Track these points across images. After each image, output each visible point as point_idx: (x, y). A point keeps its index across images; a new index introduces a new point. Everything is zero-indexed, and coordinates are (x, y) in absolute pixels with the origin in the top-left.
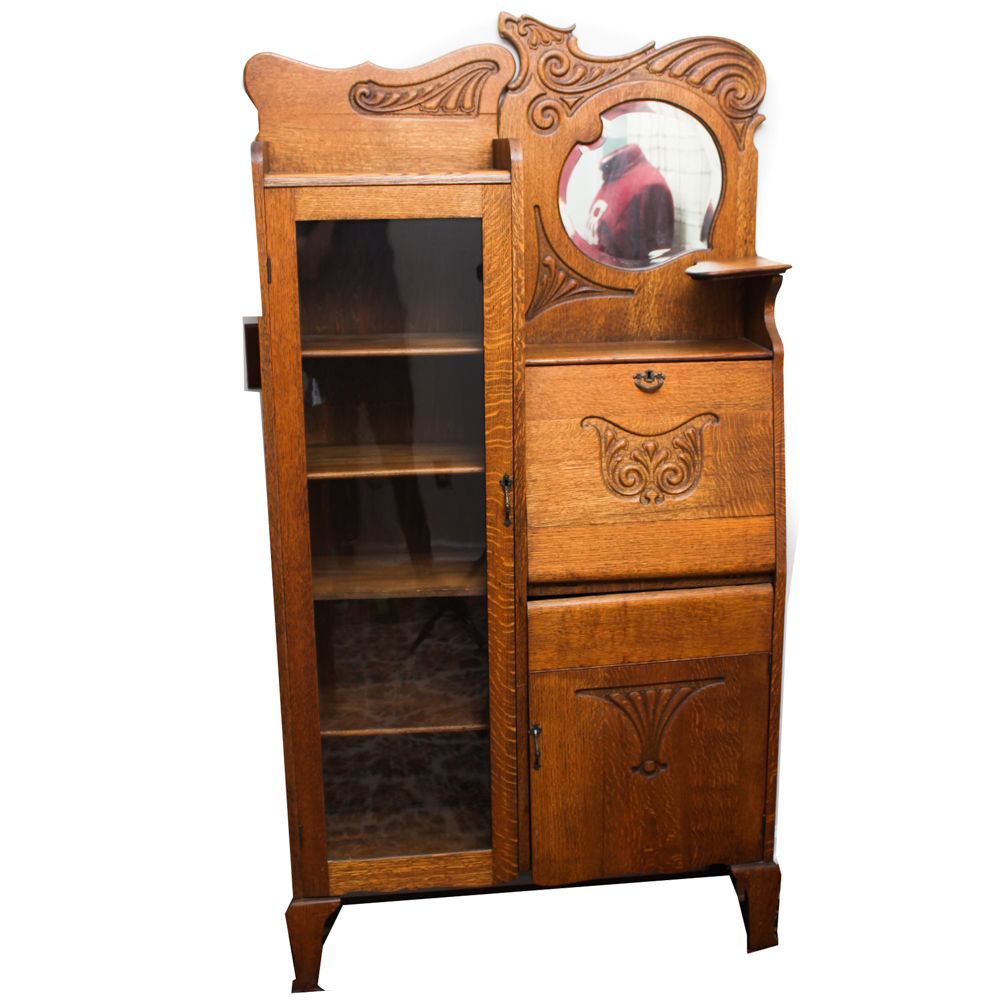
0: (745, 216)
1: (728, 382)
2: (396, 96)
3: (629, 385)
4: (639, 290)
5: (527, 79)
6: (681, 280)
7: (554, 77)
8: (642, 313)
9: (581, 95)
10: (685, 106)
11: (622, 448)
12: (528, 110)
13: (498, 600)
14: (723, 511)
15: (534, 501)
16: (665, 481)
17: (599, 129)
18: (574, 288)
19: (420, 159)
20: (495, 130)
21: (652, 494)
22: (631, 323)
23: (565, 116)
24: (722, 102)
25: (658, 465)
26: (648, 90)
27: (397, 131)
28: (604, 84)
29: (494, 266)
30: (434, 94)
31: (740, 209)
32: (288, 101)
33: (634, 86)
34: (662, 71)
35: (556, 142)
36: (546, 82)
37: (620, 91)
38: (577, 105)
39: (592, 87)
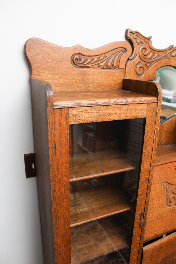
2: (89, 60)
3: (173, 169)
4: (161, 130)
5: (135, 56)
6: (172, 126)
7: (143, 56)
8: (161, 137)
9: (151, 63)
11: (171, 190)
12: (135, 68)
13: (134, 250)
17: (155, 76)
19: (97, 86)
20: (124, 75)
23: (146, 70)
26: (171, 62)
27: (89, 75)
28: (158, 59)
29: (148, 137)
30: (103, 60)
32: (45, 61)
33: (167, 61)
34: (175, 56)
36: (141, 58)
37: (163, 62)
38: (150, 67)
39: (155, 60)
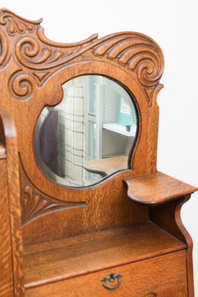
0: (151, 148)
1: (161, 270)
3: (98, 287)
4: (89, 201)
5: (7, 59)
6: (115, 192)
7: (27, 58)
8: (91, 215)
9: (48, 71)
10: (117, 79)
12: (9, 82)
17: (61, 95)
18: (46, 206)
22: (84, 223)
23: (37, 86)
24: (139, 77)
26: (94, 67)
28: (64, 63)
31: (149, 144)
33: (84, 64)
34: (103, 55)
35: (31, 105)
36: (22, 61)
37: (75, 68)
38: (45, 78)
39: (56, 65)
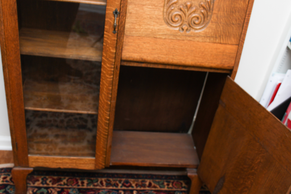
11: (175, 3)
13: (107, 66)
14: (216, 40)
15: (129, 23)
16: (192, 22)
21: (185, 27)
25: (191, 14)
